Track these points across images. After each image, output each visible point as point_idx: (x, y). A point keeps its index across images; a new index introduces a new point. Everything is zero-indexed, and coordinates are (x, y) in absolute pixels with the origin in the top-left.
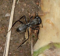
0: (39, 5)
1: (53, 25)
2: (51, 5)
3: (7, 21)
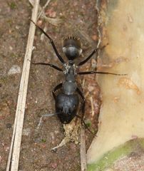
0: (100, 41)
1: (137, 90)
2: (131, 39)
3: (15, 85)
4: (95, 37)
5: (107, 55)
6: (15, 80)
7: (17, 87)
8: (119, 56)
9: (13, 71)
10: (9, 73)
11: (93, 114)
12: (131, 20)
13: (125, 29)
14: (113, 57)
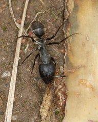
0: (66, 54)
1: (92, 88)
2: (88, 52)
3: (6, 85)
4: (62, 51)
5: (71, 63)
6: (7, 81)
7: (8, 86)
8: (79, 64)
9: (5, 75)
10: (2, 76)
11: (61, 104)
12: (88, 39)
13: (84, 45)
14: (75, 65)
